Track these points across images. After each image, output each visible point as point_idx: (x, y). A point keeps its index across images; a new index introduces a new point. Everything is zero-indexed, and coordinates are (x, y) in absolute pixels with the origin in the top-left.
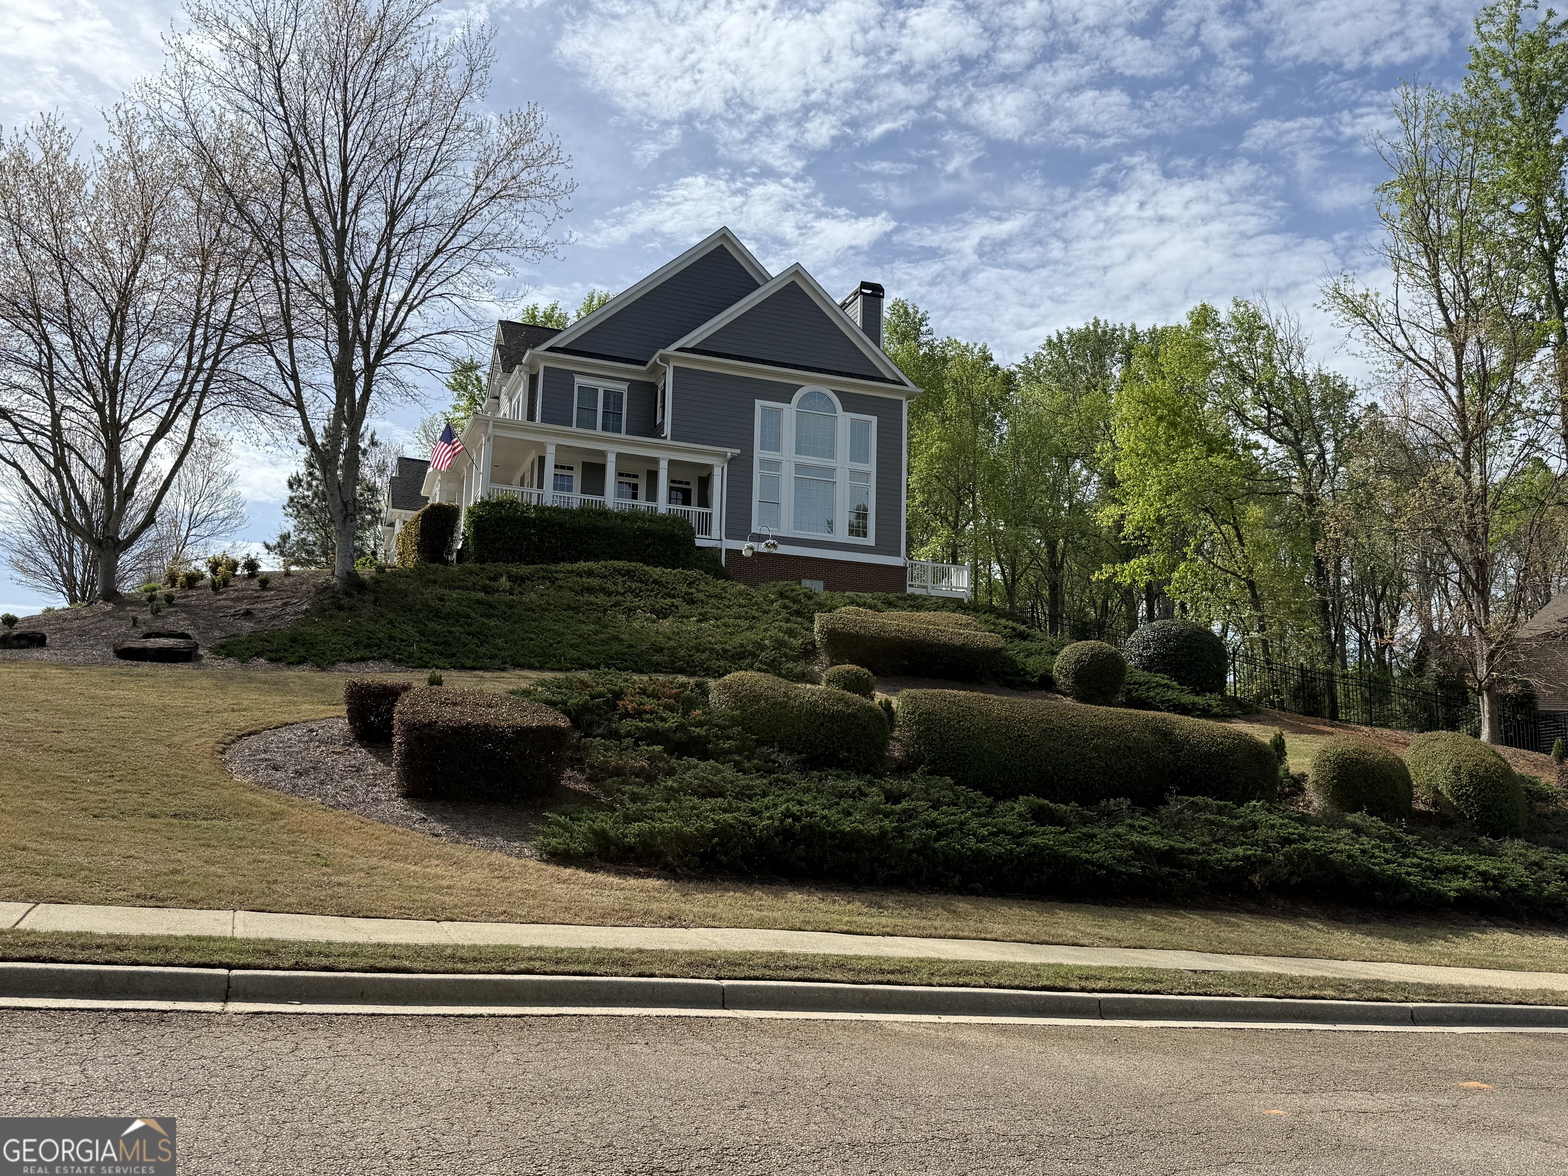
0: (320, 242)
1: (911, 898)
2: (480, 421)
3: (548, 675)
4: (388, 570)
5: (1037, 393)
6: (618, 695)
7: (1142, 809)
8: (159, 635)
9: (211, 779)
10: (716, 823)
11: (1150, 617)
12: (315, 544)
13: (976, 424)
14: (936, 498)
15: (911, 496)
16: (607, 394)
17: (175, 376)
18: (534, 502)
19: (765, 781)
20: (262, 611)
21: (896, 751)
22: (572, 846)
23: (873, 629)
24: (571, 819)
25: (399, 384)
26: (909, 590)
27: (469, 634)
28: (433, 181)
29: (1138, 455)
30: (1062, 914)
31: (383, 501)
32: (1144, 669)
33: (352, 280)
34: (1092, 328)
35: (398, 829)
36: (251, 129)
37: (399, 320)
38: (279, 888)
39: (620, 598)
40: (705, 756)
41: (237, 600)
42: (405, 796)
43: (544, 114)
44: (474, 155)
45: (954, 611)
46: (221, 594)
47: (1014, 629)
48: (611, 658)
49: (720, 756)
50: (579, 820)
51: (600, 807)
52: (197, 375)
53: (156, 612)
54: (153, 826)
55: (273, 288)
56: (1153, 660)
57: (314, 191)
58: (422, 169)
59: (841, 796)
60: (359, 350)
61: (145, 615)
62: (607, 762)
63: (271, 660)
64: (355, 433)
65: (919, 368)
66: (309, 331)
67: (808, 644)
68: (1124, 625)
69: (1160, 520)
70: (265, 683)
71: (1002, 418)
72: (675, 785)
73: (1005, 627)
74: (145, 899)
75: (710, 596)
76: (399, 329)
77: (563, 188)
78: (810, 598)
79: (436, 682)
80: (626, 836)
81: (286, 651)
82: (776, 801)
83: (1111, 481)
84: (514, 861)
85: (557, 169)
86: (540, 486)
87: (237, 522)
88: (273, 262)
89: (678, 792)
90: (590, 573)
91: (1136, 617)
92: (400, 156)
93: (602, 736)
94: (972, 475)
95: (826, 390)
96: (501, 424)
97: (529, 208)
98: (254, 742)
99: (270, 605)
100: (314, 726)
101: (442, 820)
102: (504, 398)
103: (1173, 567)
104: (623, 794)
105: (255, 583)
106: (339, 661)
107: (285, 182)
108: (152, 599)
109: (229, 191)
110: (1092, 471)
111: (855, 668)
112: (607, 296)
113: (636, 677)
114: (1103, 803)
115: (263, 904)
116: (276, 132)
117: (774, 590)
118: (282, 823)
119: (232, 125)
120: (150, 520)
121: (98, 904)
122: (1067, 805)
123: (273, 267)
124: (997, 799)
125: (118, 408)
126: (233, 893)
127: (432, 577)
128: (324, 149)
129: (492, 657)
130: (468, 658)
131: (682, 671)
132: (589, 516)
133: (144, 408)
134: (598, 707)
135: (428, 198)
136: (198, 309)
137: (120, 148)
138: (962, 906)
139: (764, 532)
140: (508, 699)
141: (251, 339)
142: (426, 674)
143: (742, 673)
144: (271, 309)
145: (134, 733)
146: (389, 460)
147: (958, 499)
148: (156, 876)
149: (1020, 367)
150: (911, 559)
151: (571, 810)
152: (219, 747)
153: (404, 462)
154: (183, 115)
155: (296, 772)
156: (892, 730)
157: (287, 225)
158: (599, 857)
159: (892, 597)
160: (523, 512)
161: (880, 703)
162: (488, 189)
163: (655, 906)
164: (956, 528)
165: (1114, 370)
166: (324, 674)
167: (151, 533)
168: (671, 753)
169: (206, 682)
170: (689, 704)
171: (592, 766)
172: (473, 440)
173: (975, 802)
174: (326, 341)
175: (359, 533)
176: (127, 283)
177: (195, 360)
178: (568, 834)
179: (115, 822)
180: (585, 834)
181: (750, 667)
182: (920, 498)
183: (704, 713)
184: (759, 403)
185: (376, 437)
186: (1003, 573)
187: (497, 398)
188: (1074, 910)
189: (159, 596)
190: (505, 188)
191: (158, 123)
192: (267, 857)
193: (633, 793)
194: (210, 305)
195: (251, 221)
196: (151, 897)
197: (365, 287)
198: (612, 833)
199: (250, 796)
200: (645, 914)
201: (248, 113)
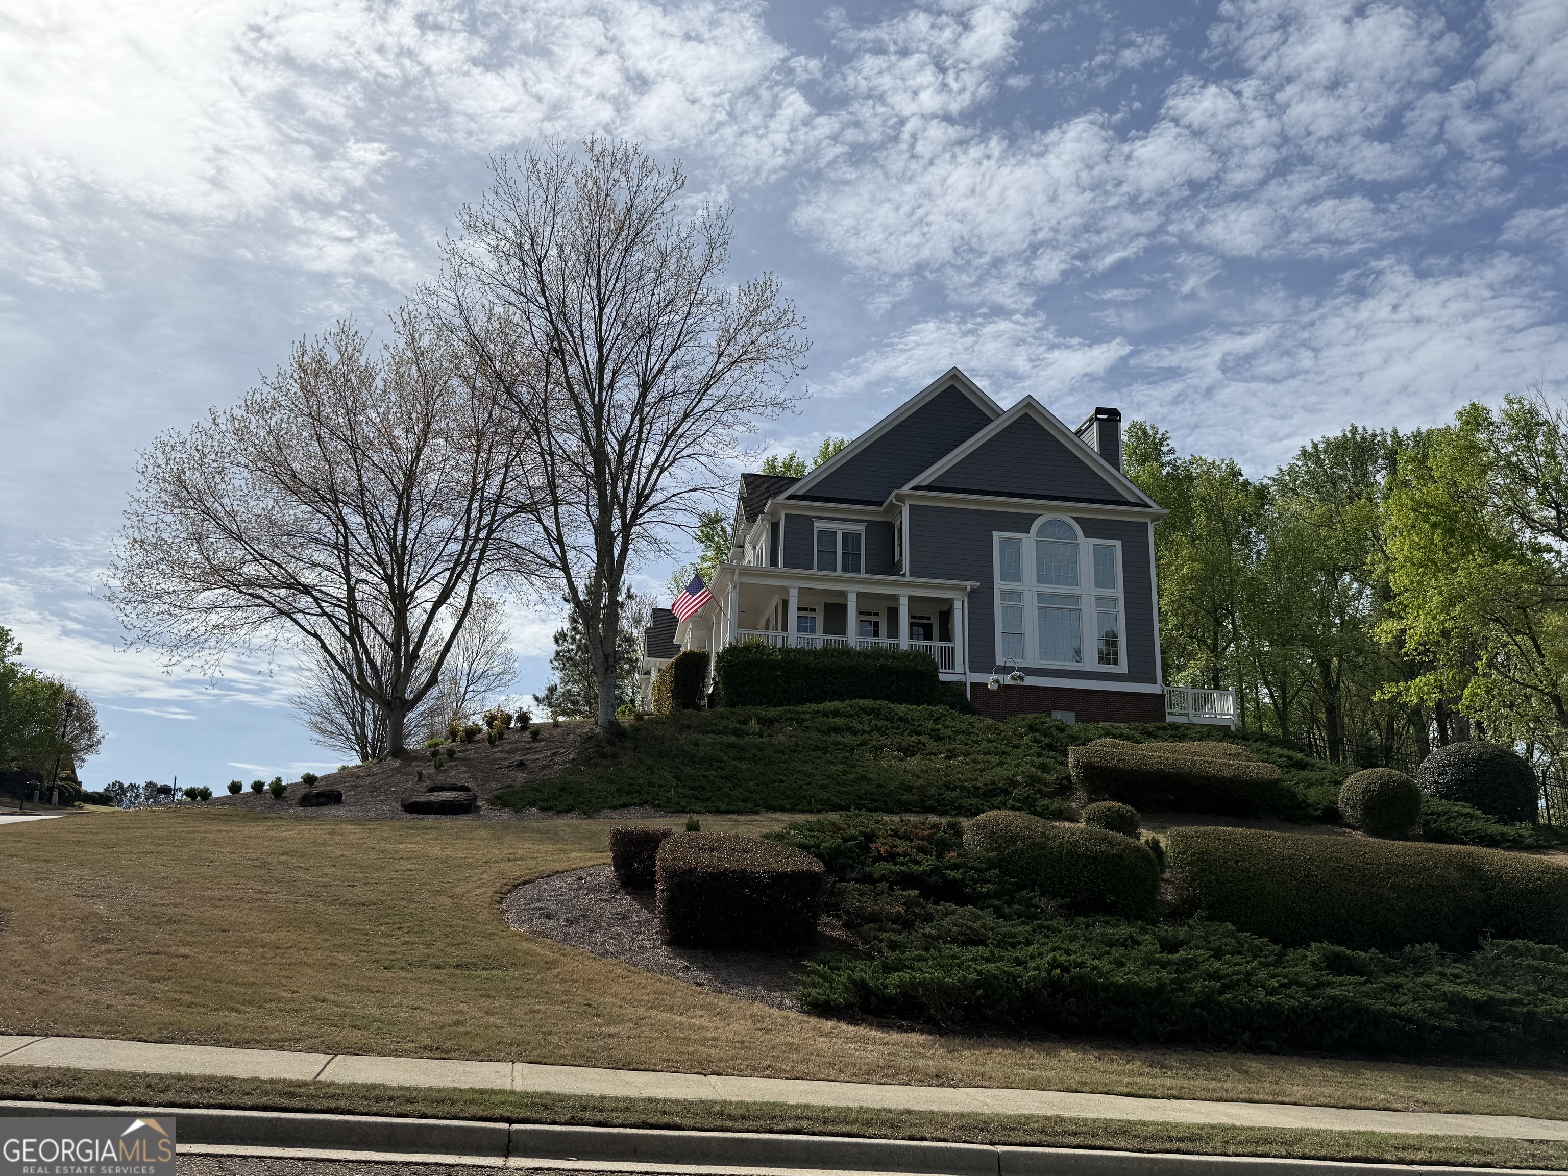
0: (580, 416)
1: (1198, 1057)
2: (726, 570)
3: (800, 818)
4: (646, 717)
5: (1295, 507)
6: (870, 837)
7: (1451, 955)
8: (442, 789)
9: (490, 929)
10: (979, 973)
11: (1444, 740)
12: (579, 694)
13: (1230, 543)
14: (1191, 620)
15: (1163, 619)
16: (845, 535)
17: (455, 547)
18: (779, 645)
19: (1027, 928)
20: (534, 761)
21: (1169, 894)
22: (833, 997)
23: (1133, 763)
24: (830, 968)
25: (653, 541)
26: (1169, 719)
27: (722, 778)
28: (680, 352)
29: (1414, 564)
30: (1369, 1074)
31: (640, 650)
32: (1442, 797)
33: (609, 449)
34: (1349, 435)
35: (663, 978)
36: (516, 319)
37: (652, 481)
38: (554, 1039)
39: (867, 737)
40: (962, 900)
41: (511, 752)
42: (669, 943)
43: (779, 280)
44: (716, 325)
45: (1221, 740)
46: (497, 746)
47: (1290, 758)
48: (861, 798)
49: (978, 900)
50: (838, 969)
51: (858, 955)
52: (473, 545)
53: (438, 767)
54: (438, 978)
55: (539, 460)
56: (1450, 788)
57: (574, 370)
58: (670, 343)
59: (1112, 944)
60: (616, 512)
61: (429, 770)
62: (863, 908)
63: (543, 809)
64: (614, 589)
65: (1163, 488)
66: (572, 498)
67: (1063, 779)
68: (1414, 748)
69: (1445, 634)
70: (538, 831)
71: (1258, 533)
72: (934, 932)
73: (1280, 756)
74: (431, 1051)
75: (957, 732)
76: (652, 490)
77: (798, 347)
78: (1062, 730)
79: (693, 827)
80: (886, 987)
81: (556, 799)
82: (1041, 950)
83: (1385, 593)
84: (775, 1012)
85: (792, 330)
86: (785, 629)
87: (510, 677)
88: (539, 438)
89: (937, 940)
90: (836, 713)
91: (1428, 739)
92: (650, 332)
93: (857, 881)
94: (1229, 595)
95: (1066, 518)
96: (746, 572)
97: (767, 369)
98: (529, 891)
99: (540, 756)
100: (583, 874)
101: (705, 969)
102: (748, 547)
103: (1464, 684)
104: (881, 941)
105: (527, 735)
106: (603, 808)
107: (549, 364)
108: (435, 754)
109: (499, 376)
110: (1363, 583)
111: (1117, 805)
112: (842, 442)
113: (886, 818)
114: (1408, 949)
115: (539, 1056)
116: (539, 321)
117: (1024, 723)
118: (555, 972)
119: (500, 317)
120: (433, 681)
121: (390, 1055)
122: (1366, 951)
123: (539, 443)
124: (1286, 946)
125: (405, 579)
126: (511, 1045)
127: (685, 722)
128: (582, 332)
129: (745, 801)
130: (722, 802)
131: (932, 810)
132: (832, 656)
133: (428, 577)
134: (851, 850)
135: (676, 368)
136: (475, 484)
137: (404, 346)
138: (1255, 1065)
139: (1010, 664)
140: (762, 843)
141: (521, 508)
142: (684, 819)
143: (996, 812)
144: (538, 480)
145: (420, 885)
146: (644, 611)
147: (1216, 620)
148: (441, 1027)
149: (1274, 480)
150: (1168, 685)
151: (829, 958)
152: (497, 897)
153: (658, 613)
154: (458, 312)
155: (567, 920)
156: (1162, 872)
157: (551, 403)
158: (861, 1009)
159: (1150, 726)
160: (769, 655)
161: (1147, 842)
162: (730, 355)
163: (920, 1063)
164: (1215, 650)
165: (1378, 477)
166: (590, 821)
167: (435, 691)
168: (927, 898)
169: (484, 833)
170: (943, 846)
171: (847, 912)
172: (720, 588)
173: (1261, 951)
174: (587, 506)
175: (618, 682)
176: (412, 466)
177: (472, 531)
178: (827, 985)
179: (403, 974)
180: (844, 984)
181: (1002, 806)
182: (1173, 621)
183: (959, 855)
184: (996, 535)
185: (632, 591)
186: (1272, 696)
187: (742, 547)
188: (1384, 1070)
189: (441, 751)
190: (745, 352)
191: (437, 321)
192: (542, 1007)
193: (891, 941)
194: (485, 480)
195: (519, 402)
196: (437, 1049)
197: (621, 454)
198: (872, 984)
199: (525, 945)
200: (911, 1071)
201: (515, 305)
